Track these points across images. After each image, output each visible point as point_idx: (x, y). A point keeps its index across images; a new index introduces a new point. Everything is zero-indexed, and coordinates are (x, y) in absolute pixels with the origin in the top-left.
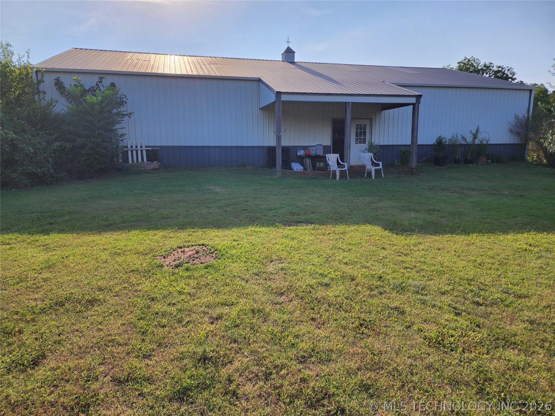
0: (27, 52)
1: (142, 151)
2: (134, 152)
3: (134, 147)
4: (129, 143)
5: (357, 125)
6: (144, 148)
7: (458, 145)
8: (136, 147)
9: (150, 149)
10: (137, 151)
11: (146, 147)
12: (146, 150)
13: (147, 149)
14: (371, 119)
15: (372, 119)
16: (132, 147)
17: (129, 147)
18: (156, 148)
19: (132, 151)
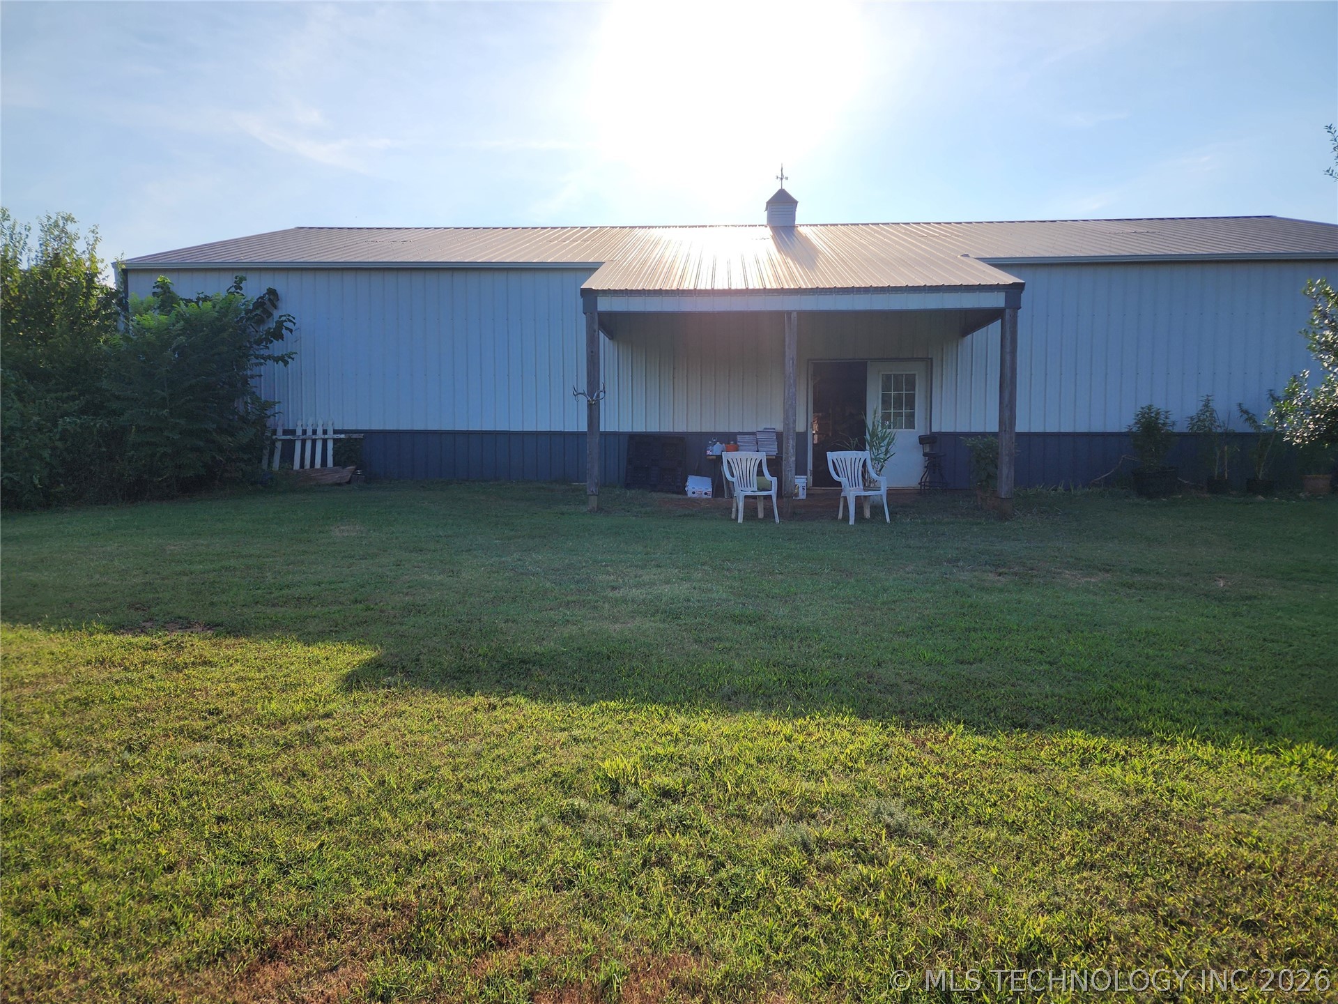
0: (93, 232)
1: (325, 441)
2: (309, 445)
3: (309, 432)
4: (299, 423)
5: (888, 377)
6: (330, 434)
7: (1221, 434)
8: (315, 432)
9: (342, 436)
10: (314, 442)
11: (336, 432)
12: (334, 439)
13: (335, 436)
14: (929, 362)
15: (931, 359)
16: (304, 432)
17: (299, 432)
18: (355, 436)
19: (304, 443)
